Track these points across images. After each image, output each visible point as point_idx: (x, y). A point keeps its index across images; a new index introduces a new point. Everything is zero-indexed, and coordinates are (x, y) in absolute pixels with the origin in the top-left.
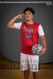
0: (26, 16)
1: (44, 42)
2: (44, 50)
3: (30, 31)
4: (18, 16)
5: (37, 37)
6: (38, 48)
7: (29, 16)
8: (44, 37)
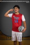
0: (15, 10)
1: (25, 25)
4: (10, 10)
5: (21, 22)
7: (17, 10)
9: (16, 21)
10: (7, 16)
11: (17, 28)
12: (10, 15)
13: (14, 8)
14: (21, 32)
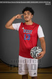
1: (44, 45)
2: (43, 53)
3: (29, 32)
5: (36, 39)
6: (37, 51)
8: (43, 39)
9: (27, 37)
10: (10, 27)
11: (29, 50)
12: (16, 26)
13: (23, 12)
14: (36, 58)
